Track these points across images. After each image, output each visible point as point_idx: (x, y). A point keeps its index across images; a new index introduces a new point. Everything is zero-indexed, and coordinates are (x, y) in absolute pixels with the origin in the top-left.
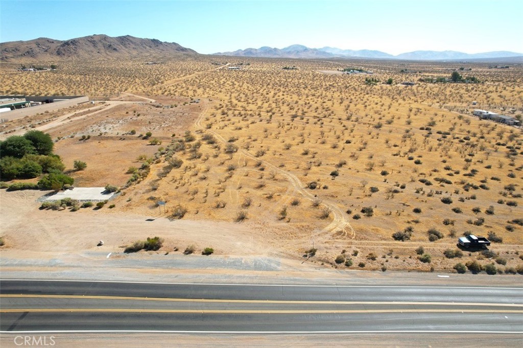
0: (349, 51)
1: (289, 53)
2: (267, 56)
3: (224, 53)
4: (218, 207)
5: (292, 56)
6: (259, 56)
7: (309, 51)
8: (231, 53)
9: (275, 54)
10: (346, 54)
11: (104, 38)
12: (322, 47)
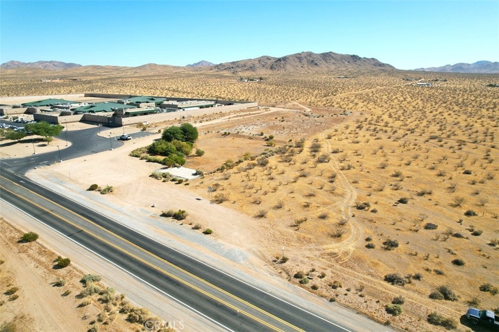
3: (428, 69)
4: (254, 202)
8: (436, 69)
11: (310, 54)
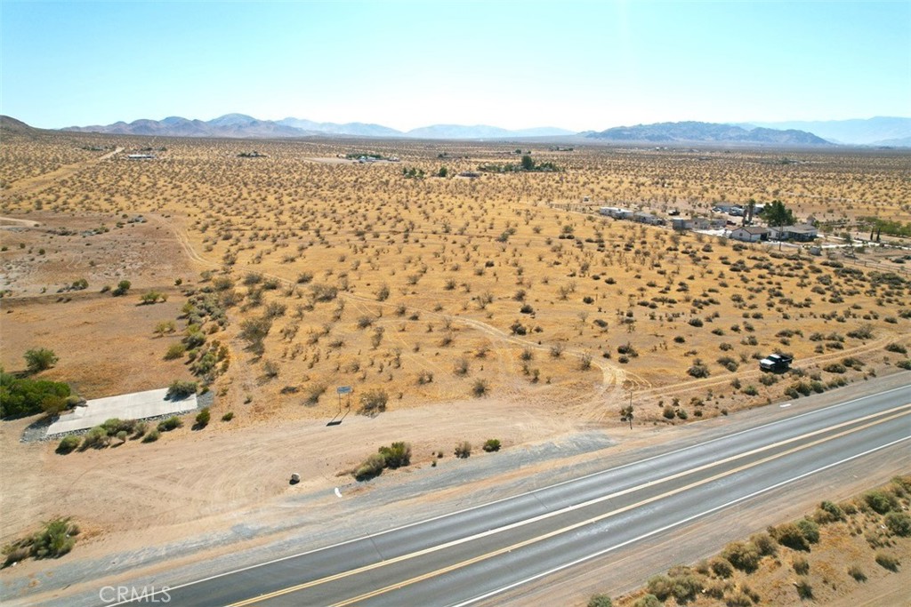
0: (330, 125)
1: (224, 128)
2: (182, 134)
3: (88, 128)
4: (421, 381)
5: (231, 135)
6: (163, 133)
7: (259, 125)
8: (103, 128)
9: (197, 131)
10: (325, 130)
12: (282, 119)
